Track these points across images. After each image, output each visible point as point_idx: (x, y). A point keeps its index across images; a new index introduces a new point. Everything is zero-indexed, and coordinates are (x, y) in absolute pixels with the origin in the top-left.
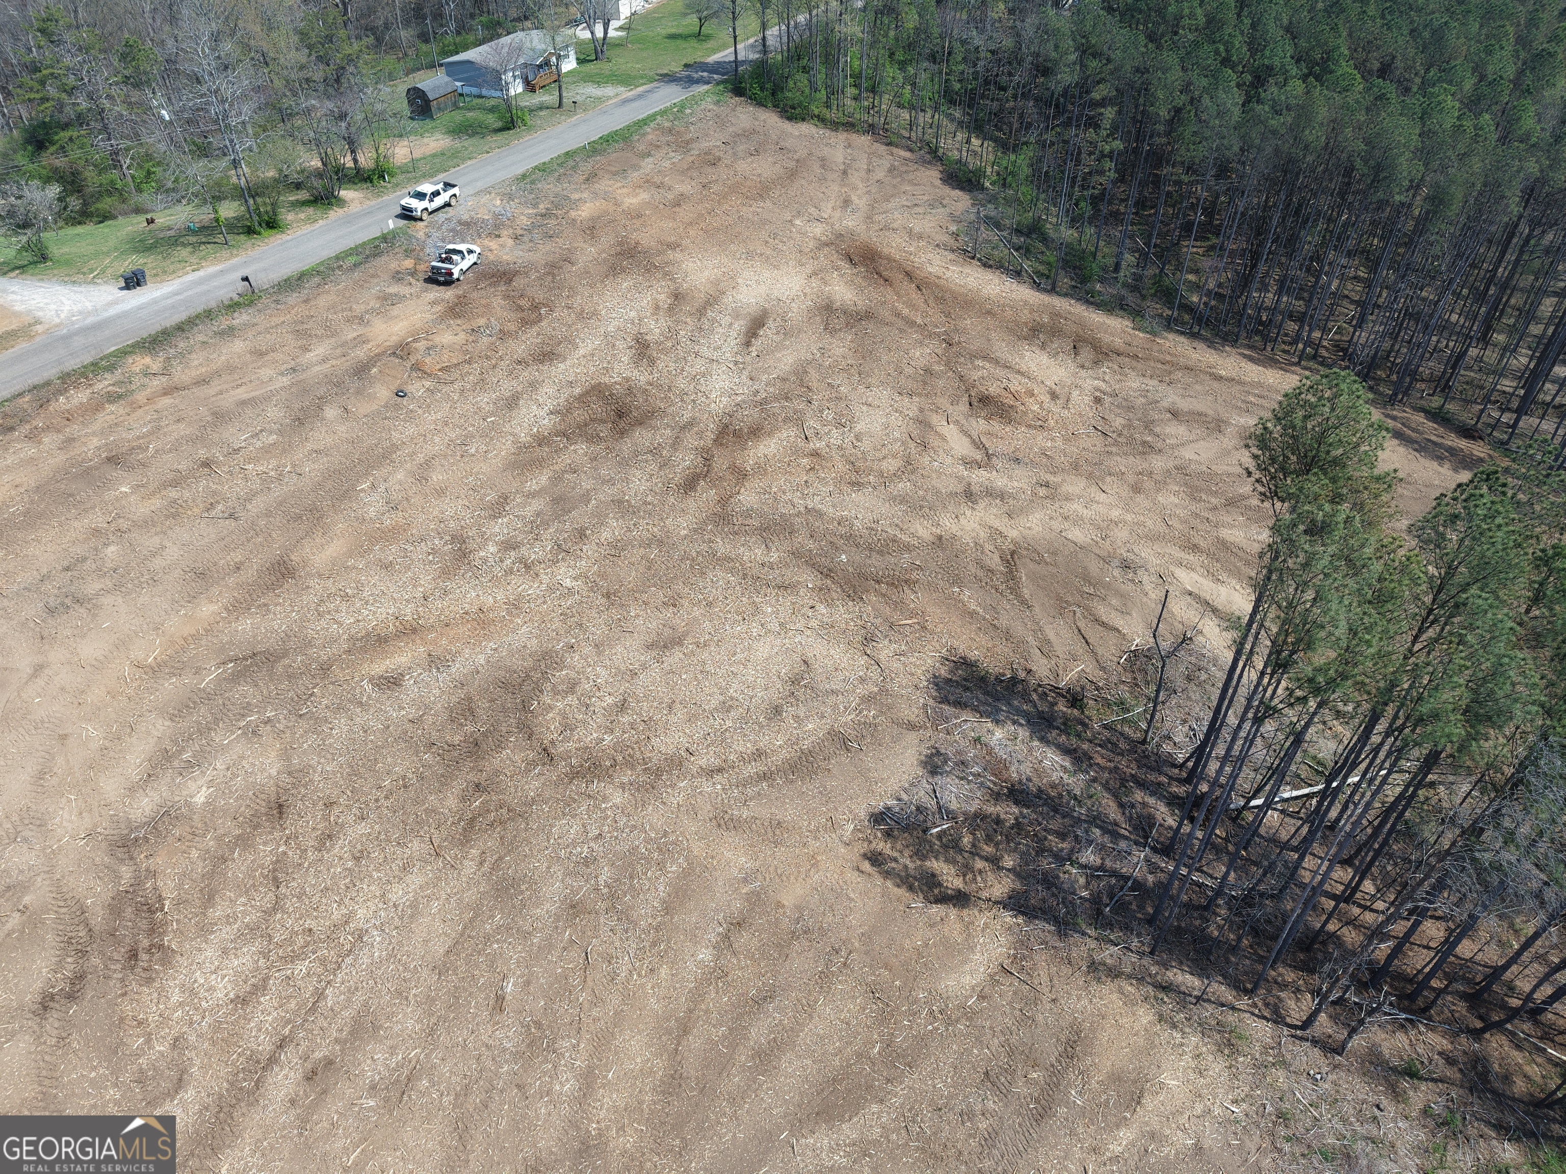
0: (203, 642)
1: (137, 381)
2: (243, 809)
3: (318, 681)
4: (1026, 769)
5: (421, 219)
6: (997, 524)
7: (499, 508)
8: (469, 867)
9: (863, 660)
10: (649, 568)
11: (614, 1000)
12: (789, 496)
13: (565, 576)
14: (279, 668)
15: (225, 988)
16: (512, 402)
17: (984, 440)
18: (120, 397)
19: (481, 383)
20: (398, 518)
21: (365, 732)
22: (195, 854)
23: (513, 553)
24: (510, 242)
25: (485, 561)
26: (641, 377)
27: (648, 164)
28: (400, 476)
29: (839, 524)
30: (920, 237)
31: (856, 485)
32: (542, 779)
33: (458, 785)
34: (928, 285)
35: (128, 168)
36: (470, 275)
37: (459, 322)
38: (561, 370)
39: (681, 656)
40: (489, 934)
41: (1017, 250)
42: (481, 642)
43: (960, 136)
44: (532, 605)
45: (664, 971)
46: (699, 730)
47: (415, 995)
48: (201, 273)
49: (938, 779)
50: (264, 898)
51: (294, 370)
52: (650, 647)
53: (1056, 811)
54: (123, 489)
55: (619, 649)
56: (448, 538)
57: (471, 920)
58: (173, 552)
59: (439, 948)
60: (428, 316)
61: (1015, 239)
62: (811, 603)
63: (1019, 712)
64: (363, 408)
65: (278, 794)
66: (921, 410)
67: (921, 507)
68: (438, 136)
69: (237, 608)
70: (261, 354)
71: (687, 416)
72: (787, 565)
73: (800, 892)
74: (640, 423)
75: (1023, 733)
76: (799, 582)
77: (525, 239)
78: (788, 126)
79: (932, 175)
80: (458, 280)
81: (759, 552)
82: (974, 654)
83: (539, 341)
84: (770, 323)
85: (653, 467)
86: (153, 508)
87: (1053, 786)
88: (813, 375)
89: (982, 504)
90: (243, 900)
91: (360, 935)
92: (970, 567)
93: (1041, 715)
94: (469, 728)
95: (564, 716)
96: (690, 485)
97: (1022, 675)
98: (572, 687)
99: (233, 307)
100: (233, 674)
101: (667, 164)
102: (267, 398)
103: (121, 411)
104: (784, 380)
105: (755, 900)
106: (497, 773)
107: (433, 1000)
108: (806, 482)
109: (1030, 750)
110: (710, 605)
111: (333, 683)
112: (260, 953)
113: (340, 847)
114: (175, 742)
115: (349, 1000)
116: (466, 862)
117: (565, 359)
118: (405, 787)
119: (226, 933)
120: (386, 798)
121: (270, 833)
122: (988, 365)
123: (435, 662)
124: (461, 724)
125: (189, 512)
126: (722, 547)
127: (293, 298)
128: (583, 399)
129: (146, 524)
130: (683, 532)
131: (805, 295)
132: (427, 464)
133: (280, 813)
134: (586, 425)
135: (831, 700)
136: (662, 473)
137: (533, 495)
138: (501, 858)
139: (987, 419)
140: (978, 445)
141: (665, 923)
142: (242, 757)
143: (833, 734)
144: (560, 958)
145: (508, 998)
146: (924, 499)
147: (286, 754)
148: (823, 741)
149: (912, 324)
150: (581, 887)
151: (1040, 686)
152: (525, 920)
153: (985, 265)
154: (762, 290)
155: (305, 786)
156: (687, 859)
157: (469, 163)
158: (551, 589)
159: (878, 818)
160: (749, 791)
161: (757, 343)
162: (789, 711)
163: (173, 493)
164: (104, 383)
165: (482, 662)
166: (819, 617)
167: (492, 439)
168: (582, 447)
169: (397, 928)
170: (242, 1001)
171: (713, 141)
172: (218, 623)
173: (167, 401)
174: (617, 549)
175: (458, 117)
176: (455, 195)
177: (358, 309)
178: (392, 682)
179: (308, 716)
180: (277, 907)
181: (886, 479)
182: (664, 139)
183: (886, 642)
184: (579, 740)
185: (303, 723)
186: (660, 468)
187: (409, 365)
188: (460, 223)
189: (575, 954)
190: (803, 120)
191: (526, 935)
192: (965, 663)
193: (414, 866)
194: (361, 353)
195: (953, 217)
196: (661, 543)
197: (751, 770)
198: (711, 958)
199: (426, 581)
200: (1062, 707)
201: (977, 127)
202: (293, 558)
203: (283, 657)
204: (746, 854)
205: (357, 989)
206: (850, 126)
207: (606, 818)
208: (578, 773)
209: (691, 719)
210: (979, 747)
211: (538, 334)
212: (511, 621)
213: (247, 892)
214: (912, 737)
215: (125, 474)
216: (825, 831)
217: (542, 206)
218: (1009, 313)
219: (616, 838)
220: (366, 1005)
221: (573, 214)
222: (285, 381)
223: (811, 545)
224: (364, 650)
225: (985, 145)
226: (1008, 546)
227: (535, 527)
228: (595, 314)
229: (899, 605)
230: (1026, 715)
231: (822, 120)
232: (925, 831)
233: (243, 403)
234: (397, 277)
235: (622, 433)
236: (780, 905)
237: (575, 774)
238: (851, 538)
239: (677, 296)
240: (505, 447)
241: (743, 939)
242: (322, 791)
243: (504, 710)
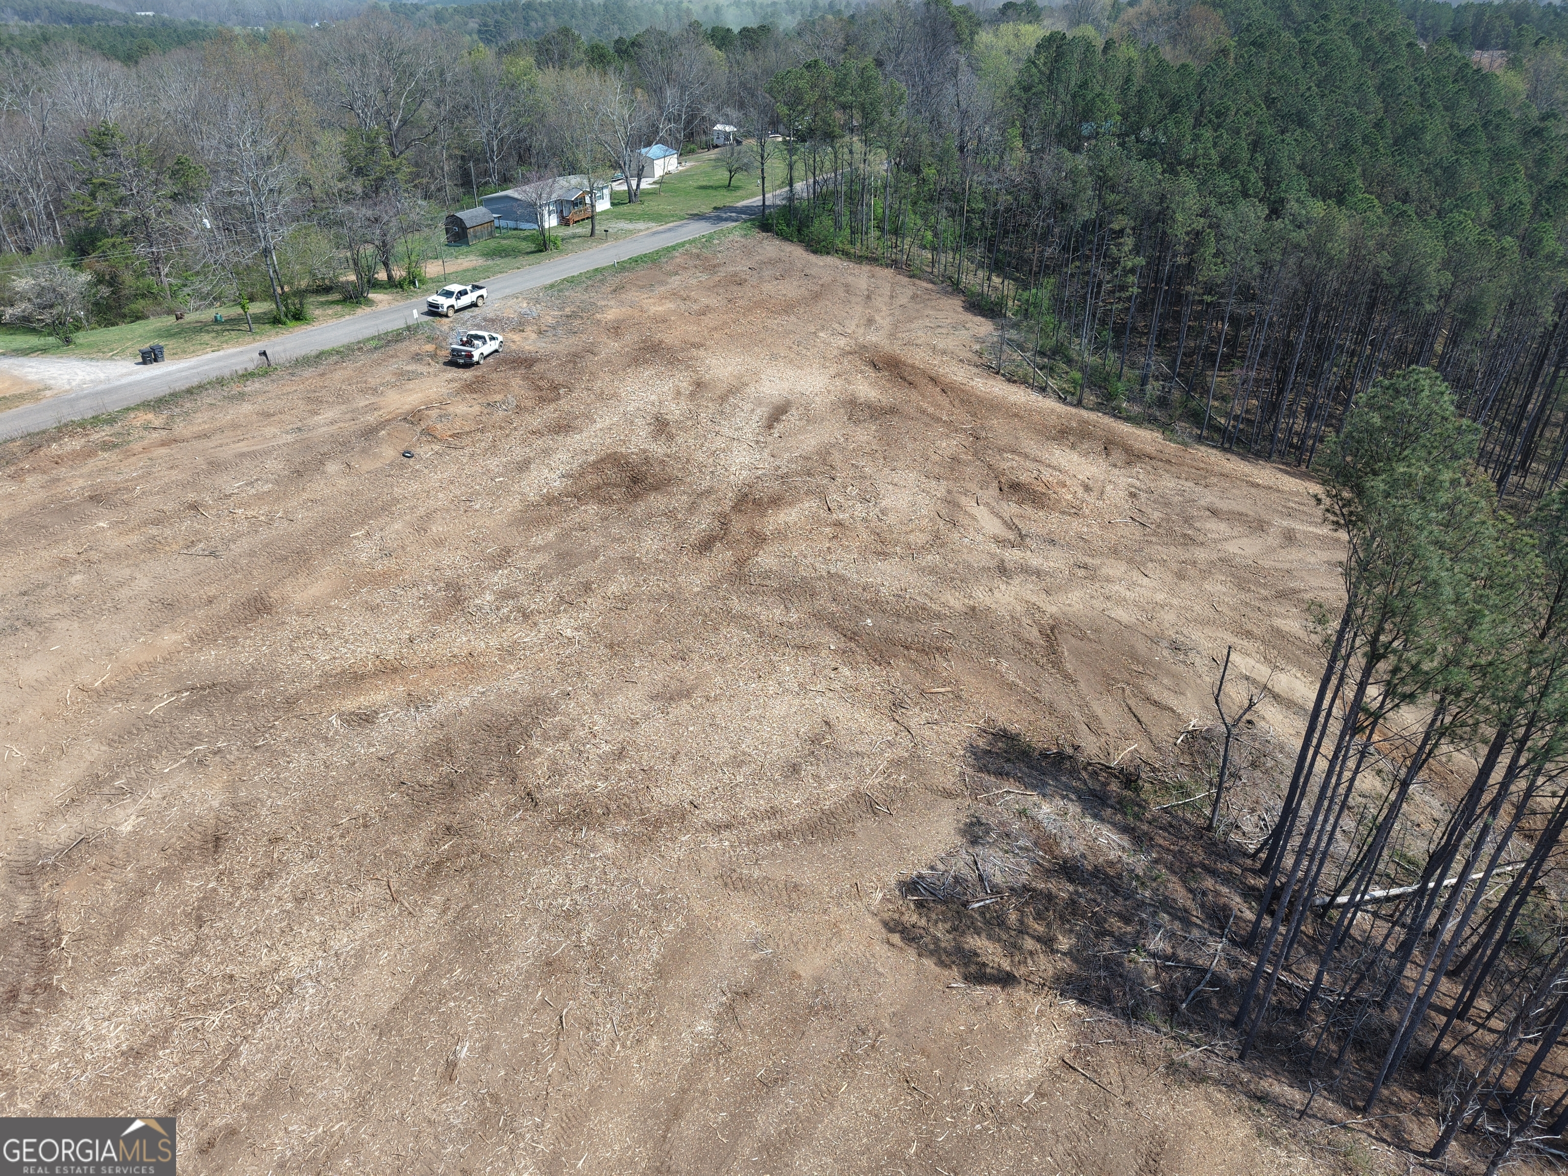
0: (159, 671)
1: (135, 434)
2: (174, 840)
3: (281, 713)
4: (1080, 846)
5: (447, 316)
6: (1034, 599)
7: (502, 558)
8: (430, 914)
9: (891, 726)
10: (658, 622)
11: (591, 1074)
12: (810, 560)
13: (566, 625)
14: (240, 699)
15: (118, 1037)
16: (524, 466)
17: (1016, 521)
18: (115, 446)
19: (493, 449)
20: (390, 564)
21: (327, 767)
22: (109, 886)
23: (511, 602)
24: (534, 336)
25: (480, 608)
26: (658, 449)
27: (675, 282)
28: (398, 526)
29: (864, 590)
30: (944, 352)
31: (883, 555)
32: (524, 825)
33: (429, 825)
34: (952, 389)
35: (167, 276)
36: (490, 360)
37: (475, 396)
38: (575, 440)
39: (689, 708)
40: (445, 990)
41: (1041, 369)
42: (467, 685)
43: (980, 273)
44: (528, 653)
45: (654, 1043)
46: (705, 784)
47: (348, 1058)
48: (221, 353)
49: (979, 850)
50: (184, 938)
51: (299, 429)
52: (654, 698)
53: (1116, 892)
54: (101, 524)
55: (621, 698)
56: (442, 585)
57: (426, 974)
58: (143, 583)
59: (383, 1004)
60: (444, 391)
61: (1038, 359)
62: (834, 664)
63: (1068, 787)
64: (366, 465)
65: (217, 826)
66: (949, 492)
67: (952, 579)
68: (472, 257)
69: (202, 639)
70: (269, 415)
71: (705, 485)
72: (807, 627)
73: (819, 962)
74: (656, 488)
75: (1074, 809)
76: (820, 644)
77: (549, 334)
78: (813, 258)
79: (956, 303)
80: (478, 363)
81: (778, 612)
82: (1015, 728)
83: (556, 415)
84: (793, 411)
85: (667, 528)
86: (129, 543)
87: (1111, 864)
88: (836, 457)
89: (1017, 580)
90: (157, 938)
91: (290, 986)
92: (1007, 638)
93: (1093, 793)
94: (445, 769)
95: (554, 762)
96: (706, 545)
97: (1069, 751)
98: (565, 734)
99: (247, 376)
100: (186, 703)
101: (694, 282)
102: (267, 453)
103: (114, 458)
104: (807, 459)
105: (765, 968)
106: (473, 816)
107: (369, 1065)
108: (829, 548)
109: (1083, 826)
110: (722, 660)
111: (297, 717)
112: (167, 999)
113: (282, 886)
114: (109, 767)
115: (267, 1060)
116: (428, 910)
117: (581, 431)
118: (366, 826)
119: (132, 975)
120: (342, 836)
121: (200, 867)
122: (1017, 458)
123: (414, 701)
124: (437, 765)
125: (167, 548)
126: (737, 605)
127: (308, 372)
128: (598, 466)
129: (118, 557)
130: (696, 589)
131: (829, 392)
132: (429, 516)
133: (216, 846)
134: (599, 488)
135: (857, 761)
136: (676, 534)
137: (537, 549)
138: (468, 906)
139: (1020, 503)
140: (1010, 525)
141: (657, 987)
142: (182, 787)
143: (857, 796)
144: (529, 1021)
145: (461, 1064)
146: (955, 571)
147: (232, 787)
148: (847, 803)
149: (939, 420)
150: (559, 944)
151: (1090, 764)
152: (489, 975)
153: (1009, 380)
154: (786, 385)
155: (249, 820)
156: (686, 919)
157: (500, 276)
158: (549, 638)
159: (910, 887)
160: (762, 850)
161: (779, 428)
162: (808, 770)
163: (153, 531)
164: (102, 434)
165: (467, 704)
166: (843, 679)
167: (499, 497)
168: (592, 508)
169: (335, 980)
170: (136, 1054)
171: (741, 267)
172: (179, 652)
173: (163, 451)
174: (624, 602)
175: (492, 244)
176: (482, 296)
177: (372, 382)
178: (366, 719)
179: (264, 748)
180: (197, 947)
181: (913, 552)
182: (691, 263)
183: (917, 710)
184: (569, 786)
185: (257, 755)
186: (674, 530)
187: (419, 431)
188: (485, 320)
189: (548, 1019)
190: (828, 253)
191: (489, 993)
192: (1004, 735)
193: (365, 911)
194: (371, 419)
195: (977, 339)
196: (672, 598)
197: (764, 827)
198: (711, 1030)
199: (414, 624)
200: (1114, 787)
201: (997, 267)
202: (272, 595)
203: (246, 689)
204: (756, 917)
205: (278, 1047)
206: (872, 260)
207: (595, 868)
208: (565, 820)
209: (698, 771)
210: (1024, 819)
211: (556, 410)
212: (503, 667)
213: (163, 931)
214: (948, 805)
215: (106, 511)
216: (849, 897)
217: (567, 309)
218: (1036, 417)
219: (605, 891)
220: (287, 1067)
221: (598, 316)
222: (290, 438)
223: (833, 607)
224: (337, 685)
225: (1006, 283)
226: (1046, 621)
227: (537, 580)
228: (615, 396)
229: (932, 672)
230: (1076, 791)
231: (846, 254)
232: (965, 904)
233: (243, 455)
234: (417, 358)
235: (636, 497)
236: (795, 975)
237: (560, 821)
238: (877, 604)
239: (699, 384)
240: (513, 504)
241: (749, 1012)
242: (269, 826)
243: (486, 752)
